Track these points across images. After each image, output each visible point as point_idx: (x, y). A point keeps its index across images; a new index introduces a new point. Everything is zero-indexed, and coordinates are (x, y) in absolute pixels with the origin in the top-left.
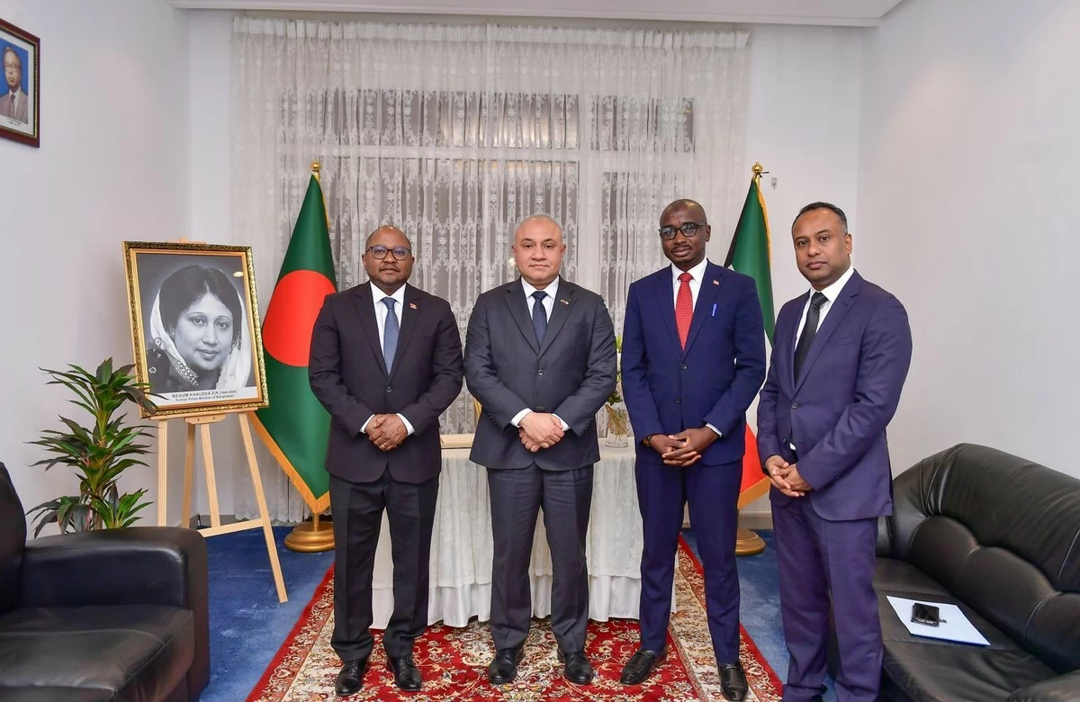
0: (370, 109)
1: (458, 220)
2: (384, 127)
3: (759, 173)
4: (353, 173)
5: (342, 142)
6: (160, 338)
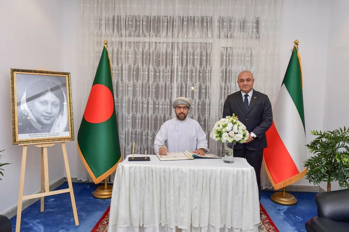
0: (130, 23)
1: (164, 66)
2: (136, 30)
4: (124, 47)
5: (120, 36)
6: (25, 110)
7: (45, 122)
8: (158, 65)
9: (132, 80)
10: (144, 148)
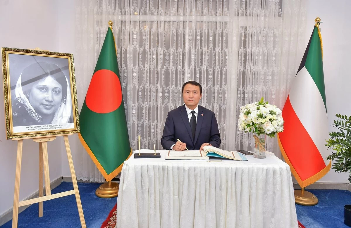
1: (174, 48)
2: (142, 6)
3: (319, 22)
4: (128, 27)
5: (123, 14)
6: (21, 98)
7: (45, 111)
8: (168, 47)
9: (137, 65)
10: (152, 142)
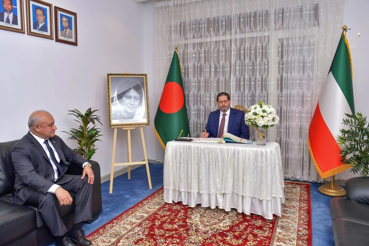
0: (194, 26)
2: (199, 32)
3: (345, 30)
4: (189, 49)
5: (186, 39)
7: (130, 111)
9: (196, 77)
